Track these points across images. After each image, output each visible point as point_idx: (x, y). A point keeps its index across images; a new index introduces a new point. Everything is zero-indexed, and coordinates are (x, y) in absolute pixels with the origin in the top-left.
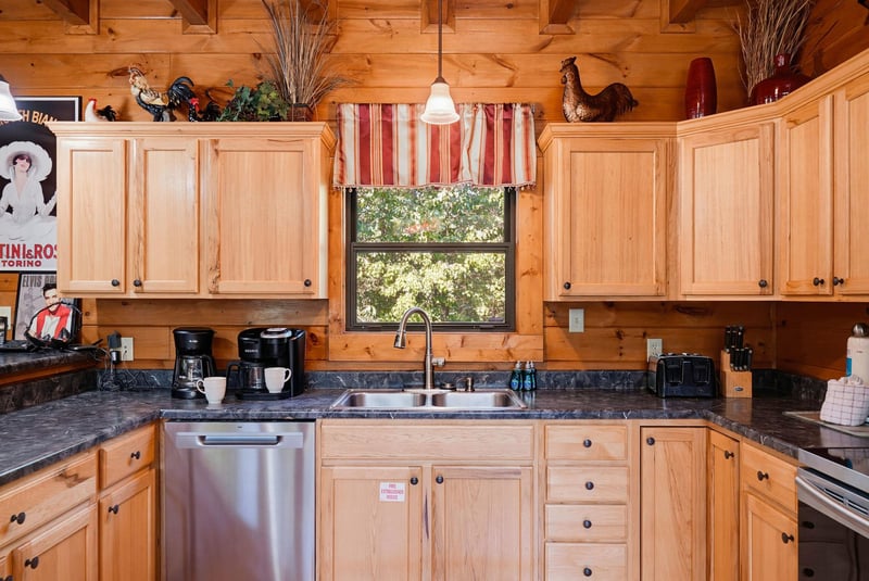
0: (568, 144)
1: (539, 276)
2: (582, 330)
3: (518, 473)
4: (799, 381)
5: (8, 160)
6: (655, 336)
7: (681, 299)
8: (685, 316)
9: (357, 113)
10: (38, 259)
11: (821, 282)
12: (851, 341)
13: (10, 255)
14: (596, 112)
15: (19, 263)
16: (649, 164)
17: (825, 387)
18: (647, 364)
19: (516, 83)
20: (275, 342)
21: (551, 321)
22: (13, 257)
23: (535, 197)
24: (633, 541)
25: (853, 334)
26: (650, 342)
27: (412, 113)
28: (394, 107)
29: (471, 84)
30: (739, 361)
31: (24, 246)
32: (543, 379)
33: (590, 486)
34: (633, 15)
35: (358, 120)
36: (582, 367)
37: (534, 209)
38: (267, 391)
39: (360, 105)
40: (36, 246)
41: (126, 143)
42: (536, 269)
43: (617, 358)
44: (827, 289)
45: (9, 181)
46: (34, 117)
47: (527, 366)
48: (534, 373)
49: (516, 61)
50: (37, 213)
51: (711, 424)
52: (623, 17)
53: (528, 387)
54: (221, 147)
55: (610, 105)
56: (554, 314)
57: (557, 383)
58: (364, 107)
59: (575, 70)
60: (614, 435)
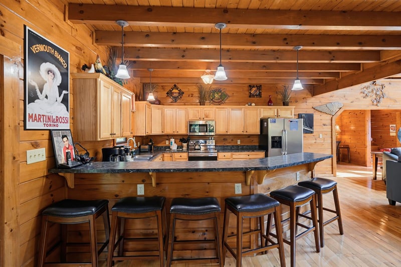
5: (46, 71)
7: (151, 134)
10: (57, 123)
13: (47, 121)
15: (50, 125)
31: (52, 116)
40: (56, 117)
44: (175, 133)
45: (46, 82)
46: (55, 53)
50: (56, 101)
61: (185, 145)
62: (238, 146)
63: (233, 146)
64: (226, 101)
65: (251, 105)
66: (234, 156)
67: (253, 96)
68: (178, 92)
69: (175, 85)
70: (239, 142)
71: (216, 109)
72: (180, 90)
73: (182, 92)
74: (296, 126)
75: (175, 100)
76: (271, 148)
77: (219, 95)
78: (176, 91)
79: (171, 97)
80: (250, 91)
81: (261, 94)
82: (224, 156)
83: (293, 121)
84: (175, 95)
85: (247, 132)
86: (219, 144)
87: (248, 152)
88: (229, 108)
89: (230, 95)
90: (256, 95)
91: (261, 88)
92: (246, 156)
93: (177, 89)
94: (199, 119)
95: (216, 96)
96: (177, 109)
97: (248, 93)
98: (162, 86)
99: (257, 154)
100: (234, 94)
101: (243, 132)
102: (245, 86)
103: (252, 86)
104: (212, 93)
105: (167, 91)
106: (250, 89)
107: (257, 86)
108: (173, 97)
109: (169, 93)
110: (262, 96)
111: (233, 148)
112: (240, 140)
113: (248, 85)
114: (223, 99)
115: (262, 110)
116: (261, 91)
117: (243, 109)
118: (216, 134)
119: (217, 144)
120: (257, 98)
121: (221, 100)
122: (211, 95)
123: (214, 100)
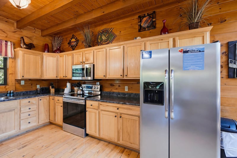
0: (23, 52)
1: (14, 75)
2: (24, 84)
3: (14, 110)
4: (60, 89)
7: (44, 79)
8: (43, 81)
11: (64, 77)
12: (67, 83)
14: (28, 47)
16: (39, 58)
17: (64, 89)
18: (37, 89)
19: (8, 37)
21: (16, 83)
23: (13, 60)
24: (37, 116)
26: (37, 86)
30: (52, 87)
32: (15, 94)
33: (30, 109)
34: (34, 32)
36: (24, 91)
37: (13, 62)
42: (13, 73)
43: (31, 89)
44: (65, 77)
47: (11, 91)
48: (13, 93)
49: (8, 33)
51: (50, 96)
52: (32, 32)
53: (12, 95)
55: (30, 46)
56: (17, 82)
57: (18, 94)
59: (23, 39)
60: (34, 100)
63: (119, 94)
64: (113, 42)
65: (136, 39)
66: (102, 108)
68: (75, 40)
70: (126, 89)
71: (95, 51)
72: (76, 38)
73: (77, 40)
74: (199, 62)
75: (73, 48)
76: (144, 102)
77: (106, 36)
78: (73, 40)
79: (71, 46)
80: (139, 23)
81: (156, 24)
82: (91, 105)
83: (192, 50)
84: (72, 44)
85: (126, 76)
86: (107, 90)
87: (118, 103)
88: (107, 48)
89: (117, 33)
90: (148, 27)
91: (154, 15)
92: (115, 110)
93: (74, 38)
94: (81, 63)
95: (104, 38)
96: (66, 55)
97: (137, 27)
98: (66, 38)
99: (129, 109)
100: (122, 32)
101: (121, 76)
102: (133, 19)
103: (142, 17)
104: (100, 36)
105: (68, 41)
106: (139, 21)
107: (148, 15)
108: (72, 46)
109: (70, 43)
110: (157, 26)
111: (119, 96)
112: (127, 87)
113: (137, 17)
114: (109, 39)
115: (148, 44)
116: (154, 20)
117: (122, 47)
118: (95, 79)
119: (104, 90)
120: (150, 31)
121: (108, 41)
122: (99, 37)
123: (102, 43)
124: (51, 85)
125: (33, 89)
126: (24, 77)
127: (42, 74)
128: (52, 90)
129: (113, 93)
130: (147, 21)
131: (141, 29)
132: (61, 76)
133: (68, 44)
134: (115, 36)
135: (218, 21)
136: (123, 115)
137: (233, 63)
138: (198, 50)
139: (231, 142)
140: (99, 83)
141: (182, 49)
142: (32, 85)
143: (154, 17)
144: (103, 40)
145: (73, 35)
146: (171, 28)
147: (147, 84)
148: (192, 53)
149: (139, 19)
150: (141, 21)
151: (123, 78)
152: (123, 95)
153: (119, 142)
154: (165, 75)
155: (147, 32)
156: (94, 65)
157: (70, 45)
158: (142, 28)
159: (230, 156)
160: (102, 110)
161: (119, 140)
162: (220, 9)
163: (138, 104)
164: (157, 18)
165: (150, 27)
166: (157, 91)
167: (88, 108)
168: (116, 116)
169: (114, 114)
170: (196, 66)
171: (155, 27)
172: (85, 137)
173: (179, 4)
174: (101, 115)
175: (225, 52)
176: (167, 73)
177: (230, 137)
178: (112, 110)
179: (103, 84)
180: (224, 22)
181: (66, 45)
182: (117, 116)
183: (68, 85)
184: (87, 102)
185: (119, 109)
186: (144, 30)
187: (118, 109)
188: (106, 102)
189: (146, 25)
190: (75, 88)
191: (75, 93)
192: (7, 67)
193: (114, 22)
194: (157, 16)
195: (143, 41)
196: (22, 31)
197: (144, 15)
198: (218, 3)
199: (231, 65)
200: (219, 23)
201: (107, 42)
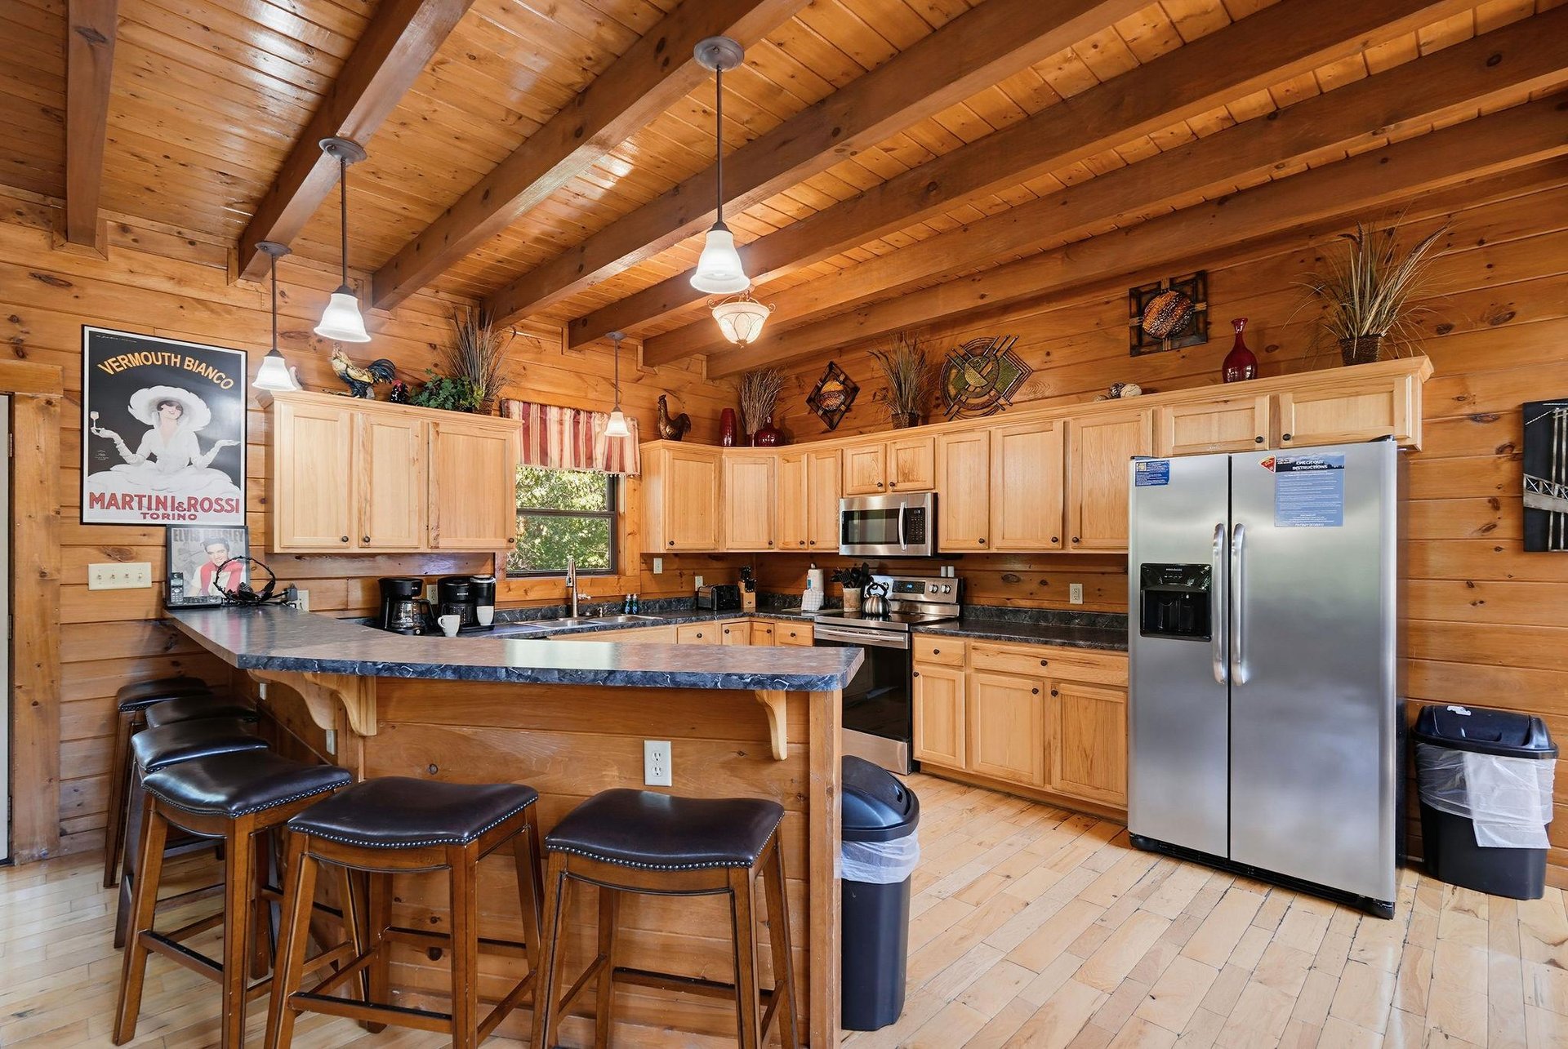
0: (667, 453)
1: (638, 537)
2: (660, 571)
5: (150, 405)
6: (698, 575)
7: (725, 551)
8: (714, 561)
9: (521, 409)
10: (193, 512)
11: (802, 543)
12: (810, 571)
13: (154, 506)
14: (674, 432)
15: (168, 517)
16: (710, 469)
17: (801, 594)
18: (696, 593)
20: (485, 586)
21: (643, 567)
22: (157, 509)
23: (638, 482)
25: (810, 568)
26: (696, 578)
27: (561, 415)
28: (548, 408)
29: (594, 397)
30: (749, 587)
31: (173, 498)
32: (641, 606)
35: (521, 413)
36: (662, 597)
37: (635, 490)
38: (479, 624)
39: (524, 403)
40: (190, 499)
41: (352, 415)
42: (635, 531)
43: (680, 589)
44: (805, 546)
45: (152, 427)
46: (187, 363)
47: (634, 597)
50: (190, 464)
51: (753, 619)
54: (441, 429)
55: (680, 428)
56: (644, 562)
57: (648, 608)
58: (527, 404)
59: (665, 402)
60: (711, 630)
61: (850, 593)
62: (1067, 616)
63: (1042, 614)
64: (1015, 398)
65: (1119, 396)
66: (978, 660)
67: (1157, 342)
68: (840, 388)
69: (831, 365)
70: (1076, 596)
71: (943, 441)
72: (847, 378)
73: (851, 385)
74: (1325, 500)
75: (832, 423)
76: (1143, 633)
77: (985, 373)
78: (833, 386)
79: (820, 412)
80: (1135, 321)
81: (1207, 324)
82: (936, 652)
83: (1303, 463)
84: (829, 402)
85: (1077, 540)
86: (985, 600)
87: (1046, 643)
88: (993, 429)
89: (1033, 361)
90: (1171, 335)
91: (1200, 286)
92: (1032, 667)
93: (836, 378)
94: (880, 489)
95: (973, 378)
96: (813, 456)
97: (1125, 336)
98: (797, 378)
99: (1090, 663)
100: (1055, 355)
101: (1055, 540)
102: (1107, 303)
103: (1147, 293)
104: (954, 371)
105: (809, 390)
106: (1134, 309)
107: (1173, 284)
108: (825, 412)
109: (815, 399)
110: (1214, 331)
111: (1043, 623)
112: (1080, 586)
113: (1124, 291)
114: (998, 386)
115: (1168, 415)
116: (1200, 307)
117: (1058, 425)
118: (940, 551)
119: (975, 601)
120: (1184, 351)
121: (992, 393)
122: (952, 377)
123: (964, 398)
124: (745, 575)
125: (684, 592)
126: (675, 547)
127: (719, 532)
128: (749, 599)
129: (1017, 611)
130: (1165, 313)
131: (1141, 343)
132: (789, 541)
133: (809, 401)
134: (1025, 375)
135: (1481, 318)
136: (1062, 685)
137: (1541, 489)
138: (1323, 464)
139: (1497, 793)
140: (951, 569)
141: (1272, 459)
142: (681, 575)
143: (1201, 297)
144: (971, 389)
145: (831, 363)
146: (1275, 343)
147: (1151, 572)
148: (1305, 472)
149: (1134, 303)
150: (1140, 312)
151: (1063, 548)
152: (1061, 621)
153: (1049, 789)
154: (1215, 541)
155: (1166, 359)
156: (935, 497)
157: (819, 408)
158: (1147, 339)
159: (1494, 842)
160: (979, 670)
161: (1047, 778)
162: (1490, 266)
163: (1123, 646)
164: (1213, 299)
165: (1185, 336)
166: (1190, 594)
167: (920, 662)
168: (1035, 691)
169: (1030, 684)
170: (1317, 515)
171: (1206, 338)
172: (908, 774)
173: (1312, 244)
174: (977, 689)
175: (1512, 446)
176: (1221, 534)
177: (1495, 771)
178: (1020, 670)
179: (968, 574)
180: (1506, 320)
181: (797, 408)
182: (1041, 692)
183: (815, 576)
184: (917, 639)
185: (1050, 663)
186: (1155, 348)
187: (1044, 663)
188: (996, 638)
189: (1165, 329)
190: (846, 590)
191: (846, 610)
192: (618, 510)
193: (1015, 311)
194: (1212, 290)
195: (1146, 406)
196: (657, 371)
197: (1155, 287)
198: (1481, 242)
199: (1533, 500)
200: (1486, 326)
201: (987, 397)
